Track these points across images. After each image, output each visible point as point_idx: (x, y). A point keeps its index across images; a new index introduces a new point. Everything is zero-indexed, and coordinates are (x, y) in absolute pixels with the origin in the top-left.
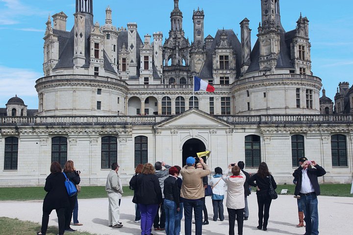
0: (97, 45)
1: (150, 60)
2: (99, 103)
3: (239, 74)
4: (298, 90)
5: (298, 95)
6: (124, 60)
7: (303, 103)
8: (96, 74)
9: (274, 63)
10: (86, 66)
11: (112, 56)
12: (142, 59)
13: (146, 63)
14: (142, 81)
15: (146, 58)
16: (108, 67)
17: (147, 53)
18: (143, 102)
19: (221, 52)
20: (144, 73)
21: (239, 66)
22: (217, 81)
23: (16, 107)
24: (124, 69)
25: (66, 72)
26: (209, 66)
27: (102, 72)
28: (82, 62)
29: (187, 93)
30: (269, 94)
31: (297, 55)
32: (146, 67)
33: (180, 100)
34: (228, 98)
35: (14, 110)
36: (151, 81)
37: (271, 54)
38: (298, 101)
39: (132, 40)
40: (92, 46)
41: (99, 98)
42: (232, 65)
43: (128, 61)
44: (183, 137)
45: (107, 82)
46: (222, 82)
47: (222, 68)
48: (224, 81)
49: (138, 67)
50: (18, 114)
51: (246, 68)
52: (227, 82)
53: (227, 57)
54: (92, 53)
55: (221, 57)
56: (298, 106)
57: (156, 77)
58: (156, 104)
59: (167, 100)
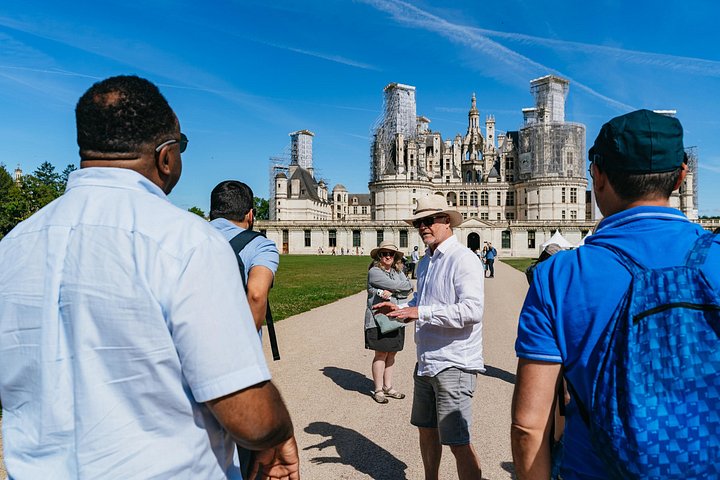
0: (412, 156)
1: (451, 162)
4: (564, 189)
5: (564, 193)
6: (431, 162)
7: (568, 199)
8: (412, 178)
10: (405, 173)
11: (423, 162)
12: (445, 162)
13: (448, 164)
14: (444, 179)
15: (448, 160)
16: (420, 171)
17: (448, 157)
20: (446, 172)
22: (503, 178)
23: (341, 194)
24: (431, 170)
25: (391, 177)
26: (497, 166)
27: (416, 177)
28: (402, 169)
29: (480, 189)
30: (541, 192)
31: (565, 160)
32: (448, 168)
33: (474, 195)
34: (512, 193)
35: (339, 196)
36: (452, 180)
38: (564, 197)
39: (437, 145)
40: (409, 157)
41: (414, 195)
43: (434, 164)
44: (468, 232)
45: (420, 184)
47: (508, 168)
49: (442, 169)
50: (342, 199)
52: (512, 180)
54: (409, 162)
55: (507, 159)
56: (564, 201)
57: (456, 176)
58: (455, 197)
59: (464, 195)
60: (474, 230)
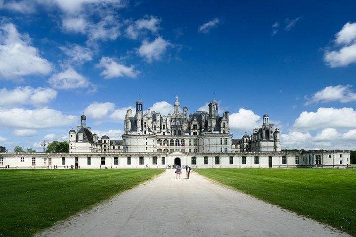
0: (145, 123)
1: (165, 126)
2: (146, 143)
3: (201, 132)
4: (221, 138)
5: (221, 140)
6: (155, 126)
7: (223, 143)
8: (145, 133)
9: (213, 129)
10: (142, 131)
11: (151, 126)
12: (162, 126)
13: (164, 127)
14: (162, 134)
15: (164, 125)
16: (149, 130)
18: (163, 141)
19: (193, 123)
20: (163, 131)
21: (201, 128)
22: (192, 134)
23: (106, 140)
24: (155, 129)
25: (134, 133)
26: (189, 128)
27: (147, 132)
28: (140, 129)
29: (180, 138)
30: (211, 140)
31: (222, 126)
32: (164, 129)
33: (177, 141)
34: (196, 140)
35: (105, 141)
36: (166, 134)
37: (211, 126)
38: (221, 142)
39: (158, 118)
40: (144, 124)
41: (146, 141)
42: (198, 128)
43: (157, 126)
44: (175, 157)
45: (149, 136)
46: (194, 134)
47: (194, 129)
48: (195, 134)
49: (161, 129)
50: (107, 142)
51: (203, 130)
52: (196, 134)
53: (196, 125)
54: (144, 126)
55: (194, 125)
56: (221, 144)
57: (168, 132)
58: (168, 142)
59: (172, 141)
60: (178, 157)
